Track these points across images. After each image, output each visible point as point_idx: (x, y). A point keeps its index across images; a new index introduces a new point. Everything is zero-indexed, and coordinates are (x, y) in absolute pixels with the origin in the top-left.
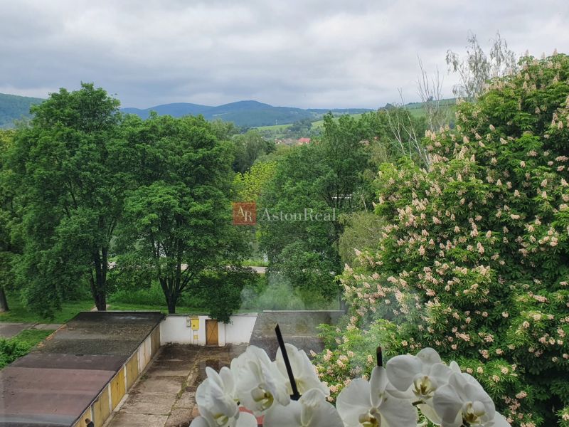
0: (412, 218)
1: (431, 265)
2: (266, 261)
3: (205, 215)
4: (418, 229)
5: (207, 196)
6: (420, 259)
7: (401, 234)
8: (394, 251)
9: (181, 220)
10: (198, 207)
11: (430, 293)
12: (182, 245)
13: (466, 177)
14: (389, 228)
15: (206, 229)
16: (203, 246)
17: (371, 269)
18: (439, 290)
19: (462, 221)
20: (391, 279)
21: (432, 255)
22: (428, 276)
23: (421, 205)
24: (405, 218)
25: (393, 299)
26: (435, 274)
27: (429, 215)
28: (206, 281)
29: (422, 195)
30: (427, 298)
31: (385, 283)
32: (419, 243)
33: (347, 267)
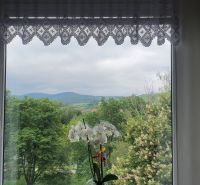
0: (141, 142)
1: (150, 164)
2: (76, 167)
3: (48, 143)
4: (144, 148)
5: (48, 134)
6: (145, 161)
7: (137, 150)
8: (134, 158)
9: (36, 146)
10: (44, 140)
11: (150, 176)
12: (36, 158)
13: (164, 124)
14: (131, 147)
15: (48, 150)
16: (46, 158)
17: (124, 167)
18: (154, 175)
19: (163, 144)
20: (133, 171)
21: (150, 159)
22: (149, 169)
23: (145, 137)
24: (138, 142)
25: (134, 180)
26: (152, 168)
27: (149, 141)
28: (46, 176)
29: (145, 132)
30: (149, 179)
31: (130, 173)
32: (144, 154)
33: (113, 166)
